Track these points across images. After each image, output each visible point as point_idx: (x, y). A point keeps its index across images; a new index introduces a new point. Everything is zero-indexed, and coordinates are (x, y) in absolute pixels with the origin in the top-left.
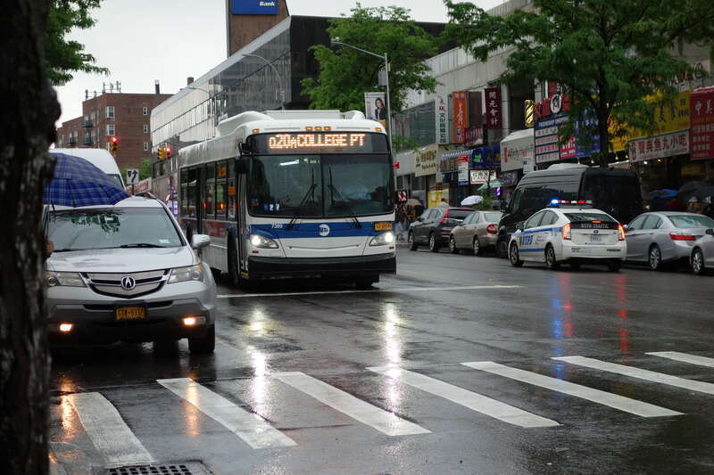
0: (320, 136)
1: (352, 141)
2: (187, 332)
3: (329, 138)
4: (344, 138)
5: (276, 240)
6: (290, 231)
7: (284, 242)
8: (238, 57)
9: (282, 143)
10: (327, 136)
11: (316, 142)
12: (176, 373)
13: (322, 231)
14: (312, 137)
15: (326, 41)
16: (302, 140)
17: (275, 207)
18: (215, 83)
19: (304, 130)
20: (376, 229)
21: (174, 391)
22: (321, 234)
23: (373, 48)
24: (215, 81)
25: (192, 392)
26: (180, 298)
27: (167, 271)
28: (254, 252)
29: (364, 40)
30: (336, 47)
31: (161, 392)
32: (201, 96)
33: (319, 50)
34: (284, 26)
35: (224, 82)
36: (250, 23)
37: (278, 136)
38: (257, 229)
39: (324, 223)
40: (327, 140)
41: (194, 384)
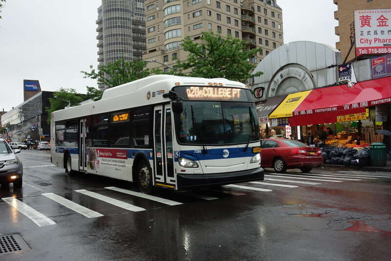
0: (216, 89)
1: (234, 93)
2: (13, 181)
3: (221, 91)
4: (229, 91)
5: (197, 162)
6: (205, 155)
7: (202, 163)
8: (27, 101)
9: (194, 94)
10: (220, 89)
11: (214, 94)
12: (9, 195)
13: (225, 154)
14: (211, 89)
15: (53, 97)
16: (206, 92)
17: (193, 138)
18: (20, 109)
19: (208, 85)
20: (254, 152)
21: (8, 202)
22: (224, 156)
23: (66, 99)
24: (20, 108)
25: (14, 202)
26: (10, 170)
27: (5, 161)
28: (182, 171)
29: (63, 97)
30: (55, 99)
31: (3, 203)
32: (17, 112)
33: (51, 100)
34: (40, 93)
35: (23, 109)
36: (30, 93)
37: (192, 88)
38: (183, 154)
39: (226, 148)
40: (220, 92)
41: (15, 199)
